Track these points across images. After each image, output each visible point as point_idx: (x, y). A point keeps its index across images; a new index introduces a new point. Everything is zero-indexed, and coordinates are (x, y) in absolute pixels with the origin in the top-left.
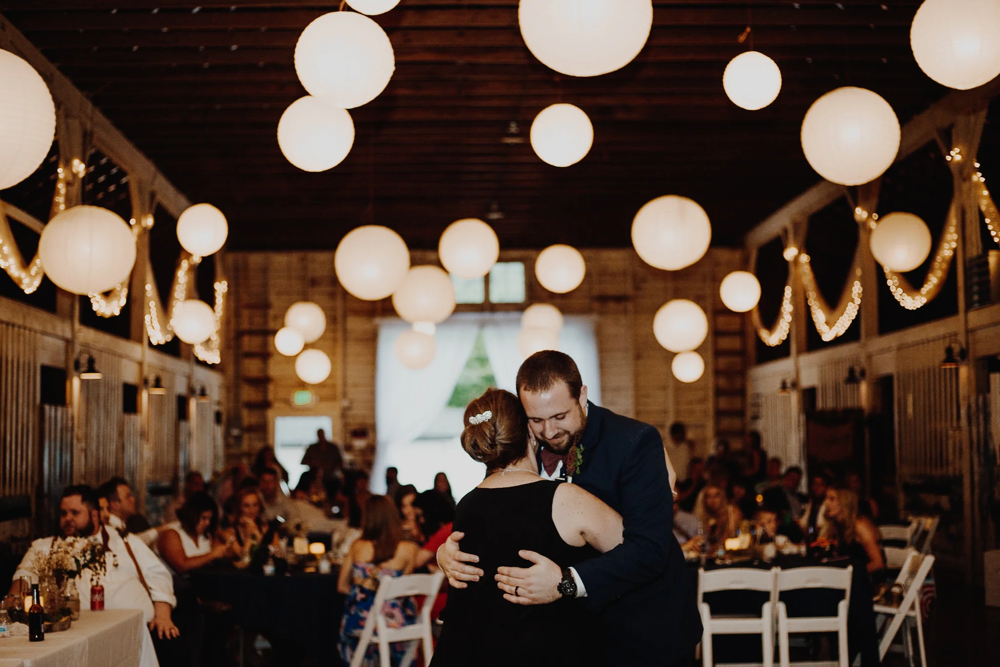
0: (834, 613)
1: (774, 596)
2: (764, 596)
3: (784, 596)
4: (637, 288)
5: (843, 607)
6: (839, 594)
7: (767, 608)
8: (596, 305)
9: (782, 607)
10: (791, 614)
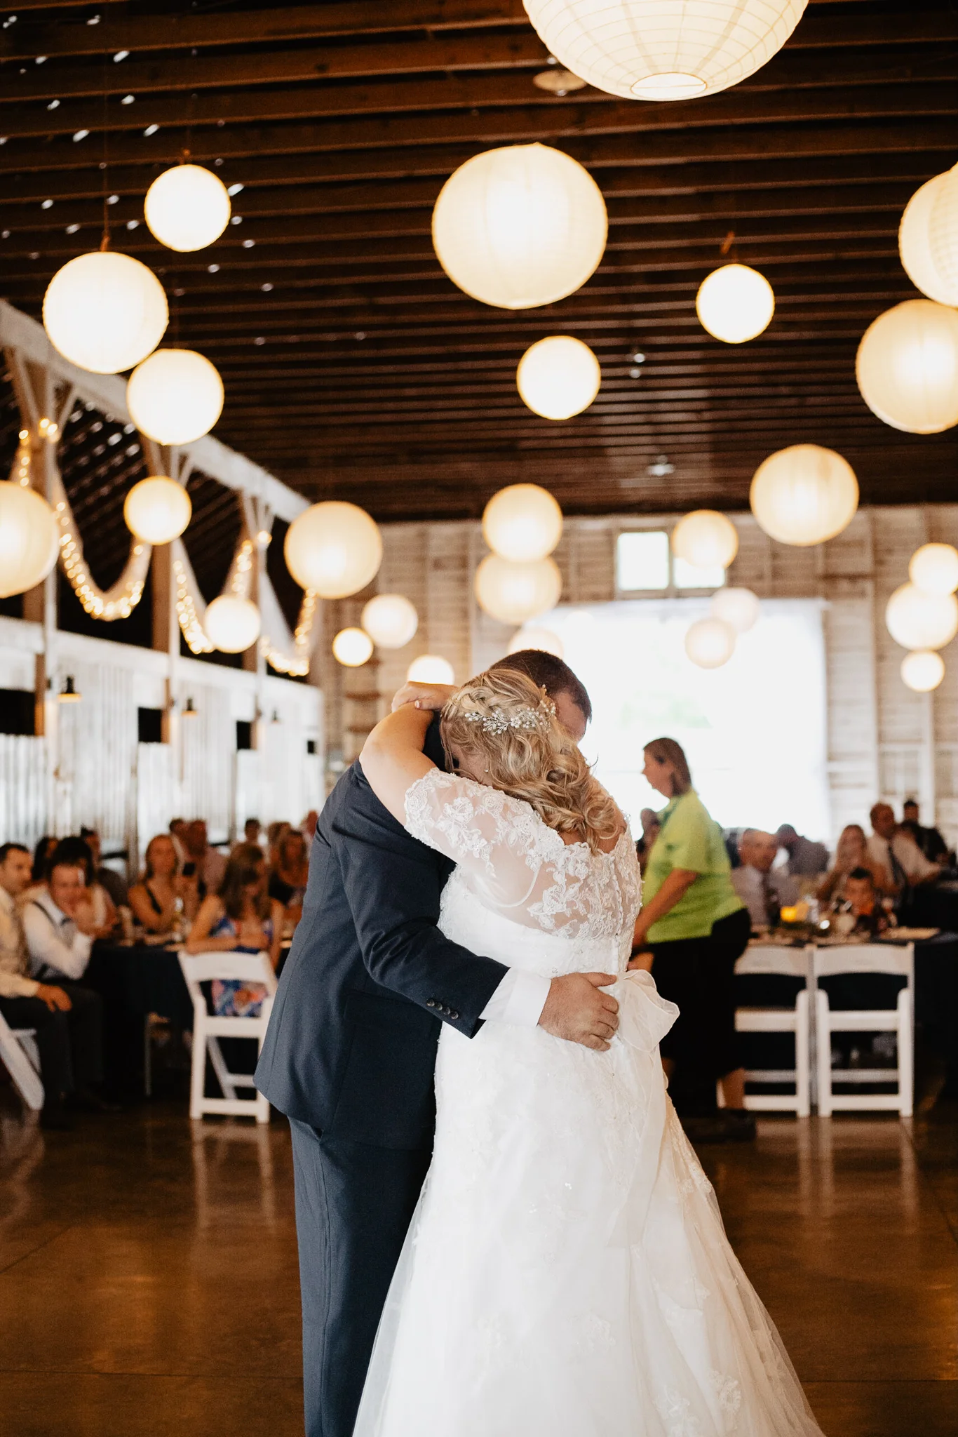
0: (892, 1005)
1: (812, 983)
2: (799, 983)
3: (826, 983)
4: (878, 562)
5: (906, 998)
6: (900, 981)
7: (802, 998)
8: (821, 586)
9: (822, 998)
10: (834, 1006)
